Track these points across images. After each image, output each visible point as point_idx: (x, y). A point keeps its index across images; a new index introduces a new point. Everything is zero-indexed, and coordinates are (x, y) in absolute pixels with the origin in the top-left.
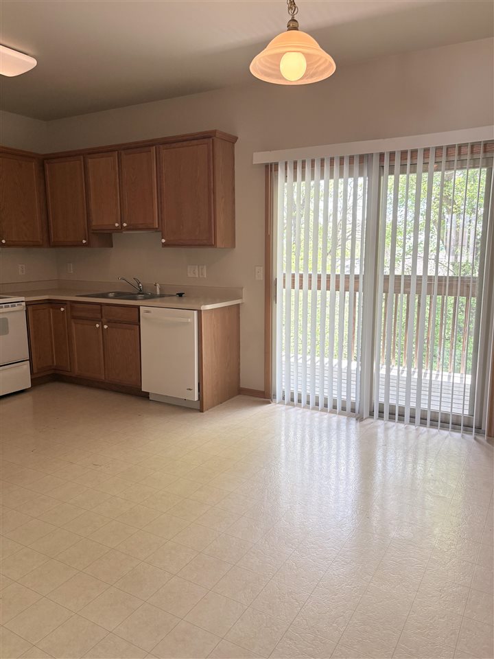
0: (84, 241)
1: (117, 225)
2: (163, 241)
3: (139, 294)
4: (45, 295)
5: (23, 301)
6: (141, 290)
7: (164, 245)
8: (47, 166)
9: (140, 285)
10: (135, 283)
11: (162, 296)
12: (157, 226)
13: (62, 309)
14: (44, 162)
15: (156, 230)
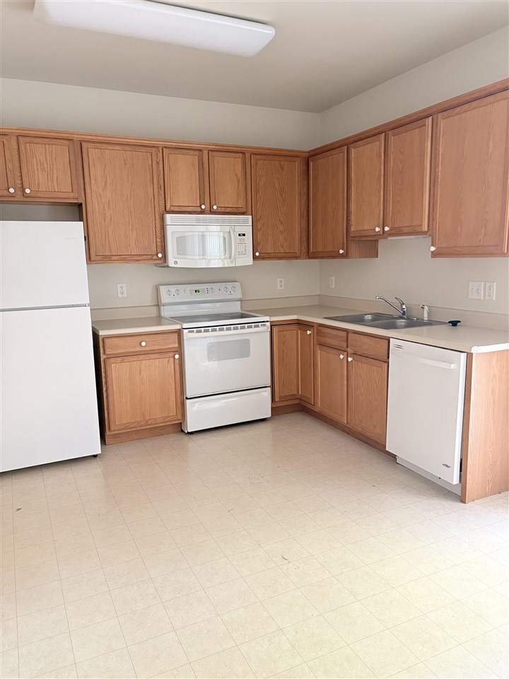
0: (341, 252)
1: (377, 229)
2: (433, 249)
3: (401, 318)
4: (295, 314)
5: (267, 321)
6: (404, 313)
7: (434, 255)
8: (311, 163)
9: (404, 307)
10: (397, 304)
11: (430, 323)
12: (426, 229)
13: (309, 332)
14: (309, 159)
15: (425, 233)
